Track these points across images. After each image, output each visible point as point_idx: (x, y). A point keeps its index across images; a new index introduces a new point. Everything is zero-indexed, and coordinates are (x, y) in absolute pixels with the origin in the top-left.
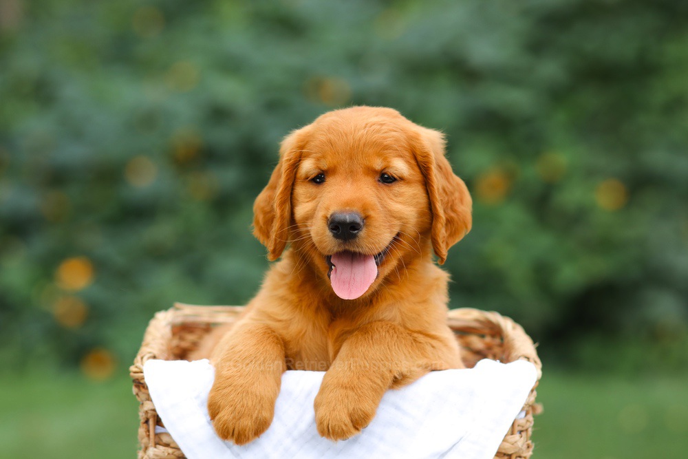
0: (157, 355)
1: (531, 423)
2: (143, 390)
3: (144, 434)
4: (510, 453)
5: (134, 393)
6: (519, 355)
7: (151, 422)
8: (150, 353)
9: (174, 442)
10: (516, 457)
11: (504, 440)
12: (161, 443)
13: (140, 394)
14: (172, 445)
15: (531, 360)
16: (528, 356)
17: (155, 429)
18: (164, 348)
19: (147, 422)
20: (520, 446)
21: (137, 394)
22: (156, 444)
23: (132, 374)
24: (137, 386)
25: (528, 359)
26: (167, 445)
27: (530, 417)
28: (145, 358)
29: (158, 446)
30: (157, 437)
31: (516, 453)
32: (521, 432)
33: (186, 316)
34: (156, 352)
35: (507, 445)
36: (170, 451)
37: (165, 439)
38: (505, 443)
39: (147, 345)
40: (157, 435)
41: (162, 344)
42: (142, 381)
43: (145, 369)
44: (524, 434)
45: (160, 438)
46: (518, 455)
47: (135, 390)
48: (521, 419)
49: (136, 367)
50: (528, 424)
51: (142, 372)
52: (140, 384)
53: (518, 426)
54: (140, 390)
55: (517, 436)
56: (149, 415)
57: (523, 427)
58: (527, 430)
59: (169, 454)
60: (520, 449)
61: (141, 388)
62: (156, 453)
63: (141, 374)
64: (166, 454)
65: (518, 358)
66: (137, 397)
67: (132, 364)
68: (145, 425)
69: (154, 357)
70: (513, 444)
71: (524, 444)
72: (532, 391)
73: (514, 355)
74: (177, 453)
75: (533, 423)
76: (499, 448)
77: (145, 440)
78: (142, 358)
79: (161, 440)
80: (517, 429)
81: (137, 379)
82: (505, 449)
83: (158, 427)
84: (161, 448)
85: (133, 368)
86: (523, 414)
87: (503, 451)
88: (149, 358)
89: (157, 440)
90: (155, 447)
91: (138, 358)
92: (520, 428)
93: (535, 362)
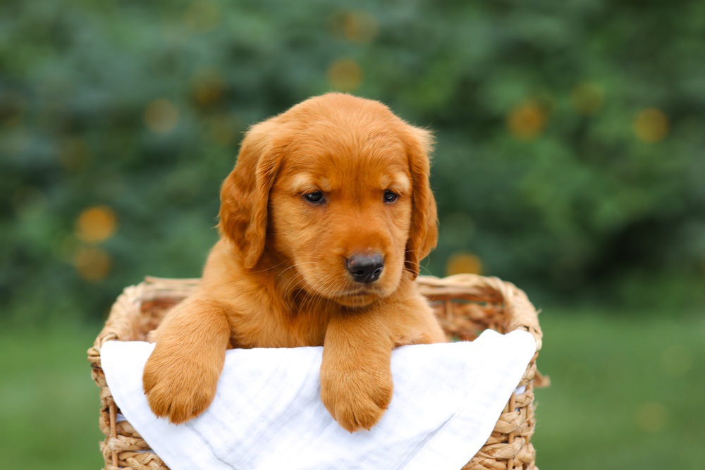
0: (119, 336)
1: (531, 398)
2: (101, 375)
3: (104, 423)
4: (507, 432)
5: (93, 379)
6: (518, 324)
7: (111, 410)
8: (112, 333)
9: (136, 432)
10: (515, 437)
11: (501, 418)
12: (123, 432)
13: (99, 379)
14: (134, 435)
15: (531, 329)
16: (527, 324)
17: (116, 417)
18: (129, 327)
19: (107, 410)
20: (518, 425)
21: (96, 380)
22: (118, 434)
23: (89, 357)
24: (96, 371)
25: (528, 328)
26: (129, 435)
27: (530, 393)
28: (105, 339)
29: (119, 436)
30: (118, 426)
31: (514, 432)
32: (519, 409)
33: (158, 290)
34: (118, 332)
35: (504, 424)
36: (133, 441)
37: (127, 429)
38: (502, 422)
39: (110, 324)
40: (117, 424)
41: (127, 324)
42: (99, 366)
43: (102, 352)
44: (523, 411)
45: (121, 427)
46: (517, 434)
47: (93, 375)
48: (520, 394)
49: (94, 350)
50: (528, 399)
51: (99, 356)
52: (97, 369)
53: (516, 402)
54: (98, 374)
55: (514, 414)
56: (109, 402)
57: (522, 403)
58: (527, 406)
59: (131, 444)
60: (518, 427)
61: (100, 373)
62: (118, 444)
63: (98, 358)
64: (128, 445)
65: (515, 327)
66: (96, 382)
67: (91, 345)
68: (104, 413)
69: (116, 338)
70: (510, 423)
71: (523, 422)
72: (531, 364)
73: (512, 324)
74: (140, 443)
75: (533, 398)
76: (495, 427)
77: (105, 430)
78: (101, 340)
79: (123, 429)
80: (514, 405)
81: (95, 363)
82: (501, 429)
83: (119, 415)
84: (123, 438)
85: (91, 351)
86: (522, 389)
87: (500, 431)
88: (109, 339)
89: (118, 430)
90: (117, 438)
91: (98, 339)
92: (519, 405)
93: (536, 331)
